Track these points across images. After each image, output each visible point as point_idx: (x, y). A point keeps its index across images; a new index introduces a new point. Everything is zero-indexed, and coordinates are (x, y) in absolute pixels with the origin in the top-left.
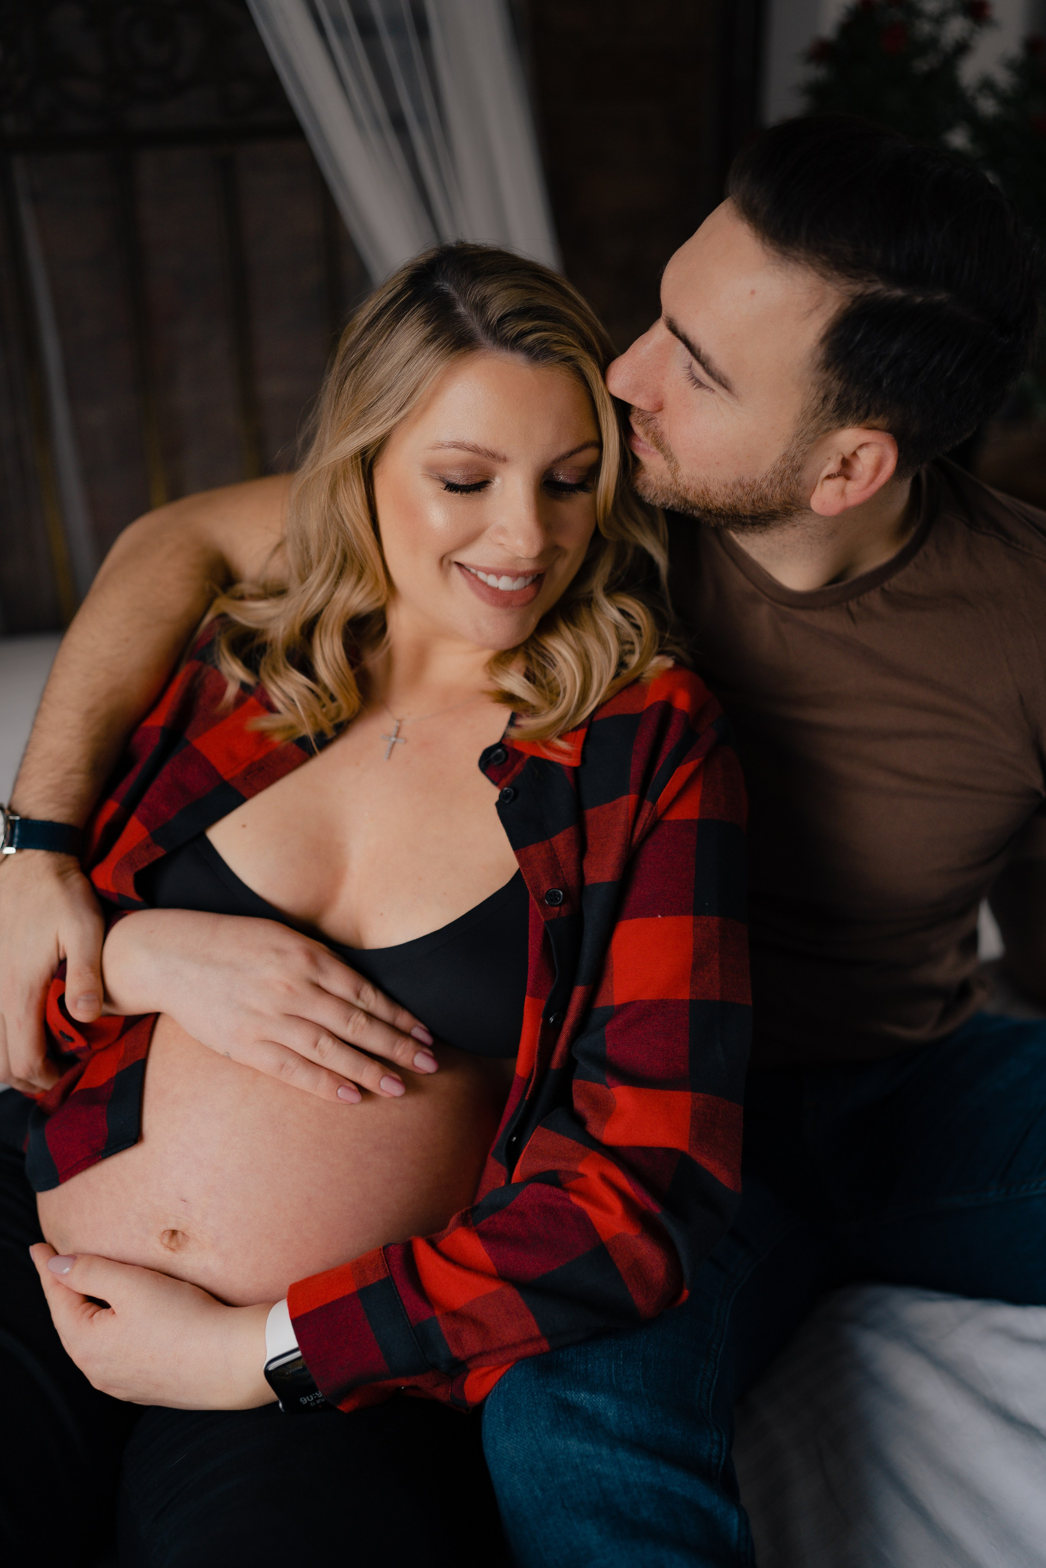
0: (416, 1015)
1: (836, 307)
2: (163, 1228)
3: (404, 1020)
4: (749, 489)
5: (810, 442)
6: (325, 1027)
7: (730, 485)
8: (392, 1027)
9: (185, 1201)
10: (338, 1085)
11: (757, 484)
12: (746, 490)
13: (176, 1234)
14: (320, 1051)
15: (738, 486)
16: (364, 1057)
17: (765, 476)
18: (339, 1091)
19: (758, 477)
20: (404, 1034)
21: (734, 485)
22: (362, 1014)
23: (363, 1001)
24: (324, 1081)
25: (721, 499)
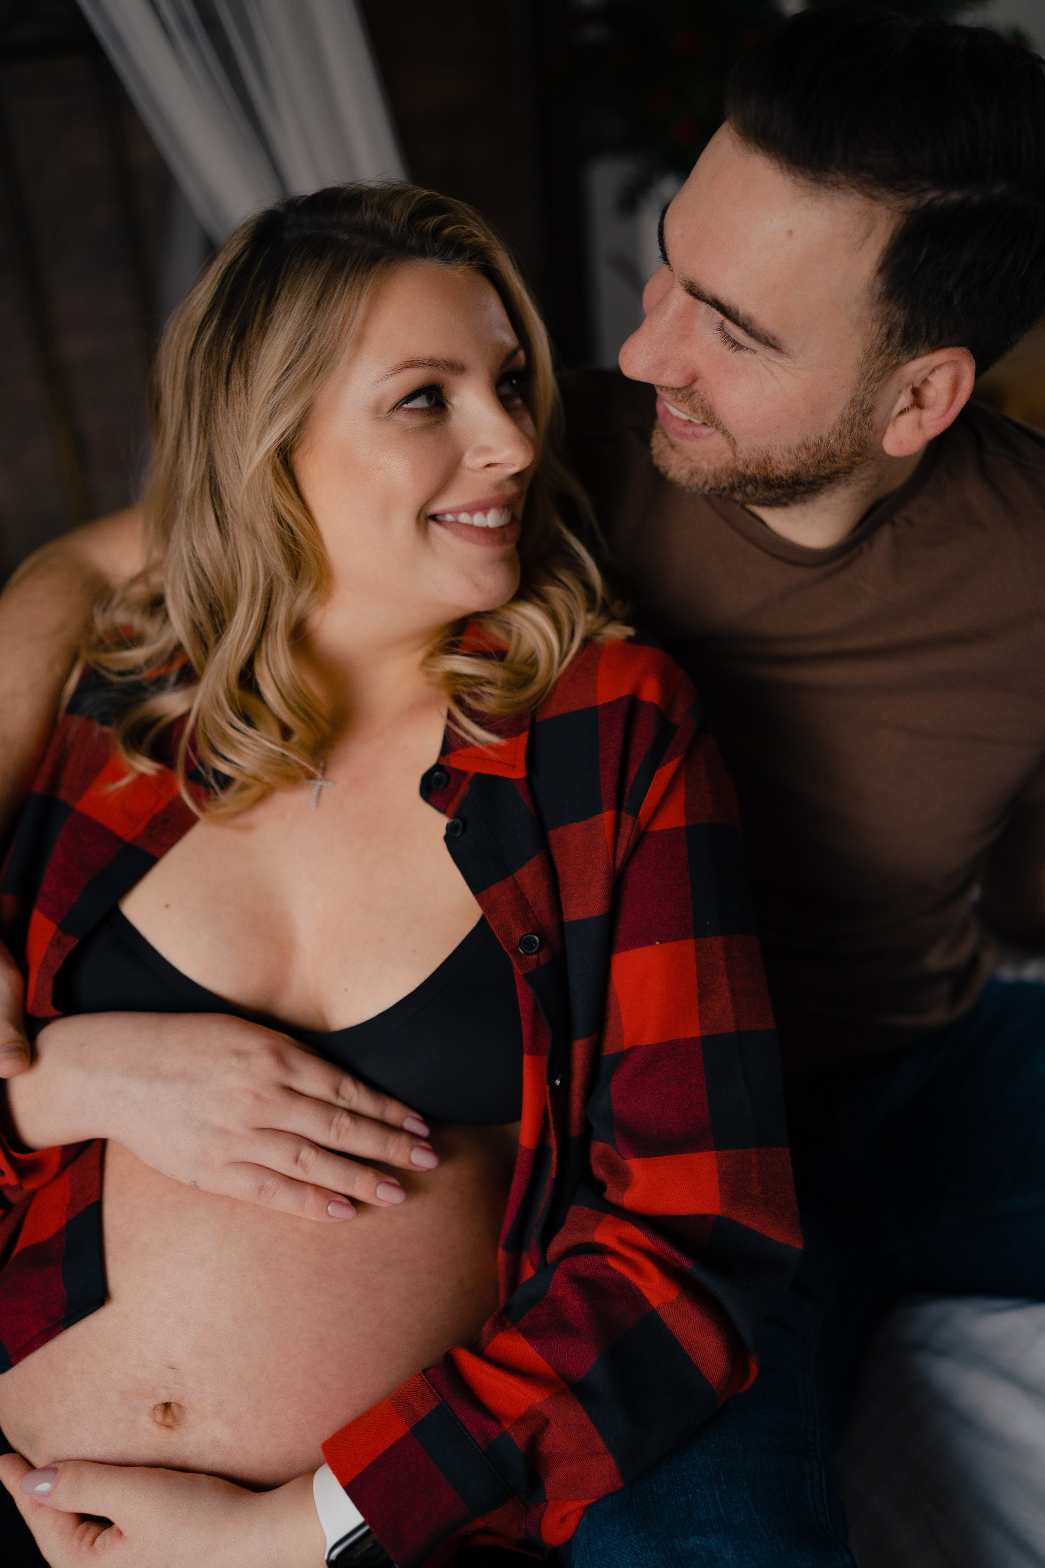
0: (408, 1103)
1: (891, 229)
2: (152, 1403)
3: (394, 1112)
4: (815, 448)
5: (879, 380)
6: (305, 1136)
7: (794, 450)
8: (382, 1124)
9: (173, 1368)
10: (327, 1202)
11: (824, 442)
12: (812, 450)
13: (169, 1407)
14: (302, 1166)
15: (803, 449)
16: (354, 1164)
17: (832, 429)
18: (329, 1208)
19: (825, 433)
20: (395, 1129)
21: (799, 448)
22: (345, 1114)
23: (343, 1098)
24: (311, 1199)
25: (784, 467)
